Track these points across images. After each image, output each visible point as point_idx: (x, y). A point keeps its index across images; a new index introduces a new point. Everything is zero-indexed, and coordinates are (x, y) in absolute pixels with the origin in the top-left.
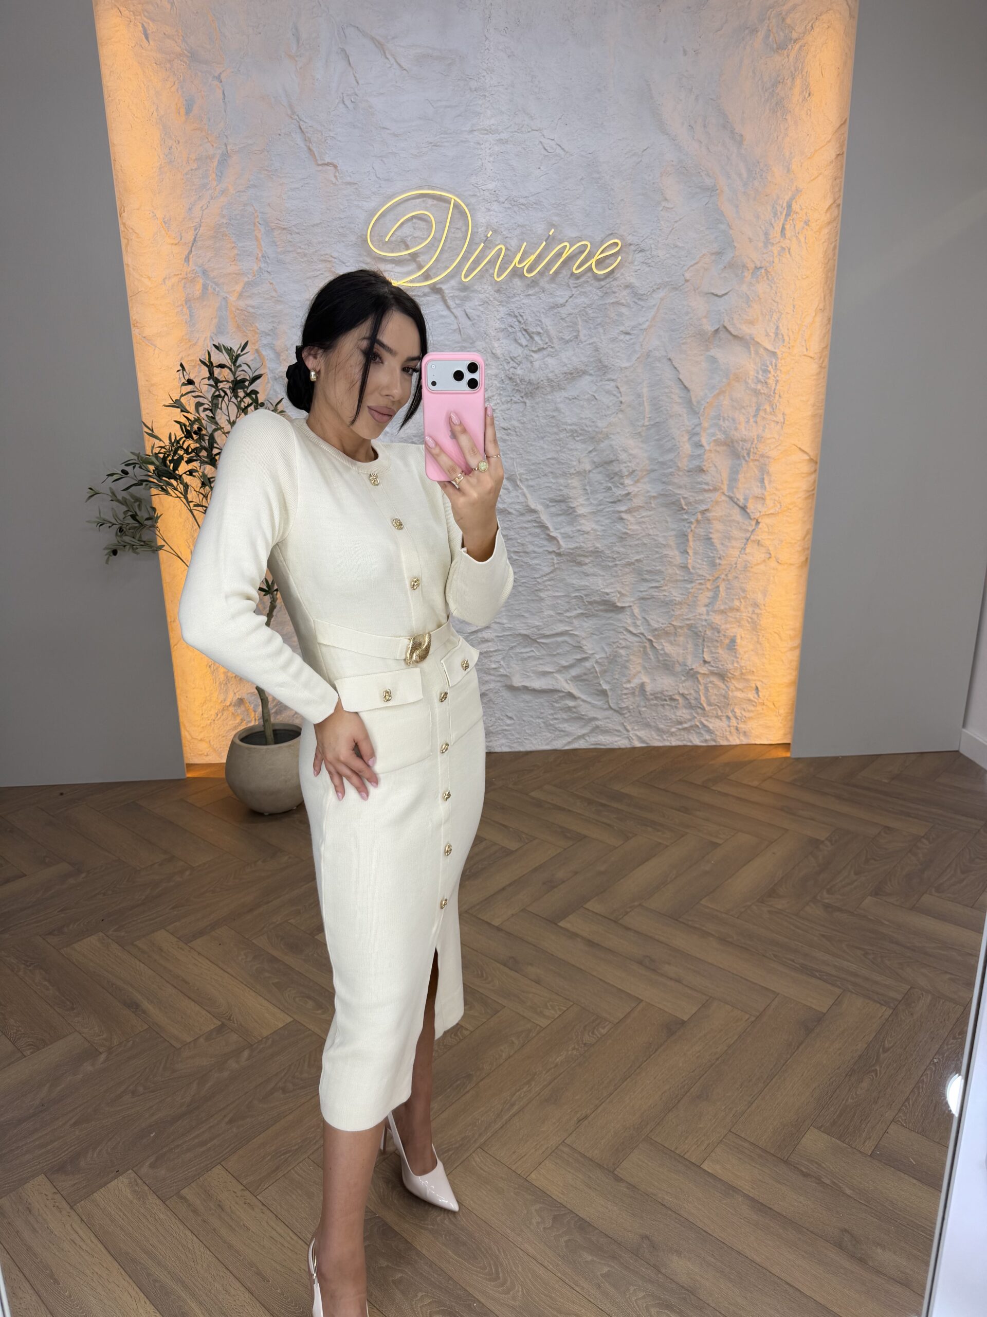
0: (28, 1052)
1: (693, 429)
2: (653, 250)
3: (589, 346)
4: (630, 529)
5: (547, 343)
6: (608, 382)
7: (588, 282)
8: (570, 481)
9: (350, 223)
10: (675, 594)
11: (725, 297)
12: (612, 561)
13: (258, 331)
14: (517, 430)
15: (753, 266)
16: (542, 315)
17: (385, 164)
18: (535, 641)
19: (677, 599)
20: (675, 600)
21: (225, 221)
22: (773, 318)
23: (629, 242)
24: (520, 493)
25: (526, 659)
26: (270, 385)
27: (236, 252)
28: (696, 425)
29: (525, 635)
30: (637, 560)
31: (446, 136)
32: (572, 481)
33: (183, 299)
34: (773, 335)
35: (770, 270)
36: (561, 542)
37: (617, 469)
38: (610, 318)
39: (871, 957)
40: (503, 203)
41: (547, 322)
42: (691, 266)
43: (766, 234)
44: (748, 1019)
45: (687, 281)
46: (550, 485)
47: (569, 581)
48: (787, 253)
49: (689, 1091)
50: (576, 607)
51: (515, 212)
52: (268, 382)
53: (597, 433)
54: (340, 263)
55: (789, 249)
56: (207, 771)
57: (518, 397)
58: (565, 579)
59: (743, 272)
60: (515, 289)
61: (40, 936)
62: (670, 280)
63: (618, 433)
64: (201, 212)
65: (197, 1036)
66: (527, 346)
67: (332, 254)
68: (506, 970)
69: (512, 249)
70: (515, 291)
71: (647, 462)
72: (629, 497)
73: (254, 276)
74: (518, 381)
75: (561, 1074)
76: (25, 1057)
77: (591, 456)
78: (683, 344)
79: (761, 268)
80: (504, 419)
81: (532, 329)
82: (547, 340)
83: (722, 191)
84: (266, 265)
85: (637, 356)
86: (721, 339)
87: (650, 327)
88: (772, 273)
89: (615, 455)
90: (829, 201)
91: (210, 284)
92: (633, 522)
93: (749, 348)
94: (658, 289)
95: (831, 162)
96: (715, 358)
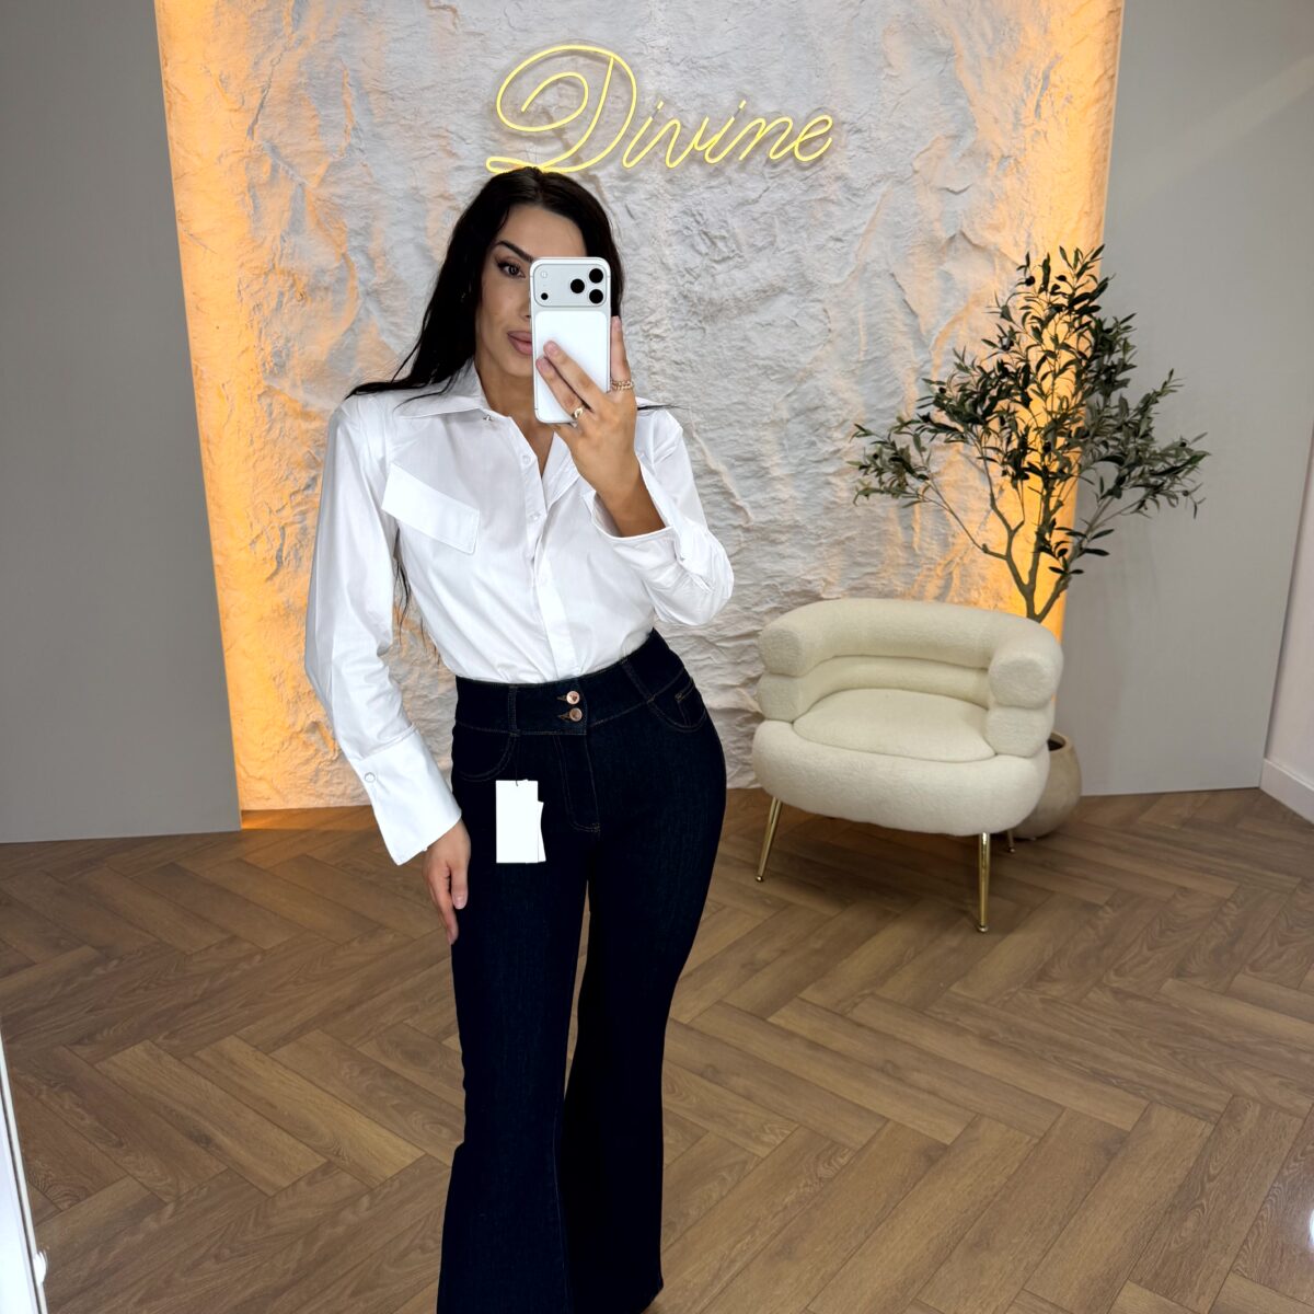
0: (66, 1205)
1: (922, 366)
2: (873, 130)
3: (788, 256)
4: (839, 497)
5: (733, 251)
6: (812, 304)
7: (788, 171)
8: (762, 434)
9: (474, 86)
10: (898, 583)
11: (962, 195)
12: (816, 539)
13: (347, 230)
14: (694, 364)
15: (999, 155)
16: (727, 214)
17: (521, 9)
18: (712, 645)
19: (899, 589)
20: (896, 590)
21: (303, 81)
22: (1024, 223)
23: (843, 119)
24: (698, 448)
25: (701, 669)
26: (360, 302)
27: (318, 122)
28: (926, 362)
29: (701, 637)
30: (848, 538)
32: (765, 433)
33: (246, 185)
34: (1024, 246)
35: (1020, 160)
36: (750, 514)
37: (823, 419)
38: (817, 220)
39: (1181, 1057)
40: (678, 64)
41: (735, 223)
42: (922, 153)
43: (1016, 113)
44: (1030, 1141)
45: (916, 172)
46: (737, 438)
47: (760, 565)
48: (1043, 138)
49: (963, 1237)
50: (768, 599)
51: (693, 77)
52: (358, 298)
53: (798, 370)
55: (1045, 133)
56: (270, 819)
57: (696, 321)
58: (754, 563)
59: (986, 162)
60: (692, 178)
61: (64, 1046)
62: (893, 170)
63: (825, 371)
64: (270, 68)
65: (295, 1179)
66: (707, 254)
67: (450, 128)
68: (705, 1083)
69: (689, 126)
70: (693, 182)
71: (863, 409)
72: (838, 455)
74: (696, 301)
75: (794, 1218)
76: (61, 1211)
77: (791, 399)
78: (911, 254)
79: (1009, 157)
80: (676, 350)
81: (714, 232)
82: (734, 247)
83: (960, 56)
84: (357, 140)
85: (851, 270)
86: (957, 250)
87: (868, 231)
88: (1023, 164)
89: (820, 400)
90: (1098, 72)
91: (282, 165)
92: (844, 488)
93: (993, 262)
94: (879, 181)
95: (1102, 21)
96: (950, 275)
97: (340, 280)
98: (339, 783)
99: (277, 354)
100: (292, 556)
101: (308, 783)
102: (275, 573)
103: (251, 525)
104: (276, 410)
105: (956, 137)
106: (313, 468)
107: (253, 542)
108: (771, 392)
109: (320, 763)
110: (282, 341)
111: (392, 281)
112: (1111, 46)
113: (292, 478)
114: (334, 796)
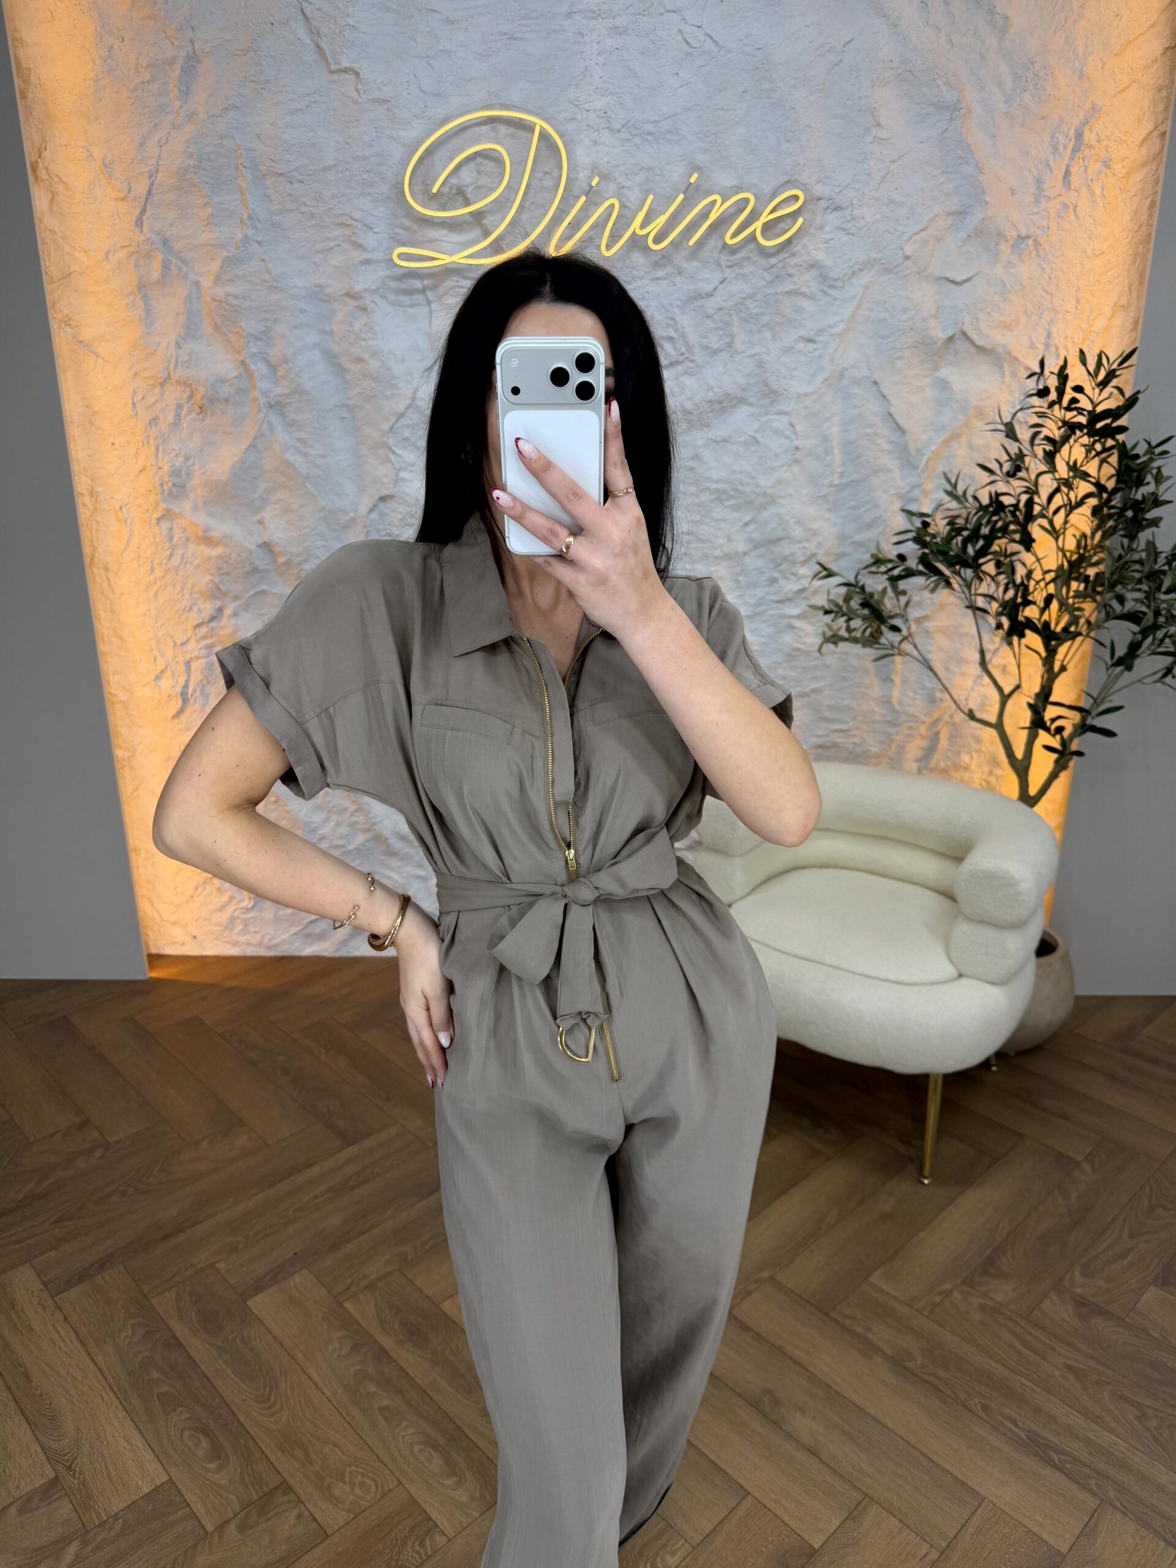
1: (907, 494)
2: (856, 207)
3: (749, 360)
4: (804, 643)
5: (683, 354)
6: (777, 417)
7: (749, 258)
8: (713, 569)
9: (379, 165)
10: (872, 742)
11: (967, 285)
13: (243, 334)
15: (1014, 234)
16: (676, 310)
17: (433, 68)
19: (873, 749)
20: (870, 751)
21: (191, 162)
22: (1042, 320)
23: (818, 194)
26: (261, 415)
27: (210, 210)
28: (915, 486)
30: (814, 691)
31: (529, 21)
32: (718, 568)
33: (135, 284)
34: (1041, 347)
35: (1042, 242)
37: (787, 552)
38: (783, 316)
39: (1152, 1425)
40: (619, 131)
41: (686, 321)
42: (916, 234)
43: (1039, 181)
45: (907, 258)
48: (1072, 213)
51: (636, 145)
52: (260, 411)
53: (758, 495)
54: (365, 228)
55: (1076, 207)
56: (180, 968)
59: (997, 245)
60: (634, 267)
62: (880, 255)
63: (790, 495)
64: (158, 149)
67: (353, 215)
70: (635, 273)
71: (836, 541)
72: (804, 595)
73: (237, 248)
77: (748, 529)
79: (1028, 237)
82: (683, 349)
83: (969, 111)
84: (255, 231)
85: (825, 376)
86: (956, 352)
87: (846, 331)
88: (1046, 246)
89: (784, 530)
90: (1147, 127)
91: (174, 261)
92: (811, 631)
93: (1001, 367)
94: (861, 270)
95: (1155, 61)
96: (946, 382)
97: (240, 391)
98: (256, 932)
99: (175, 473)
100: (198, 694)
101: (223, 931)
102: (181, 711)
103: (155, 659)
104: (177, 535)
105: (960, 214)
106: (218, 598)
107: (157, 678)
108: (725, 520)
109: (235, 910)
110: (181, 459)
111: (295, 392)
112: (1164, 93)
113: (195, 608)
114: (251, 944)
